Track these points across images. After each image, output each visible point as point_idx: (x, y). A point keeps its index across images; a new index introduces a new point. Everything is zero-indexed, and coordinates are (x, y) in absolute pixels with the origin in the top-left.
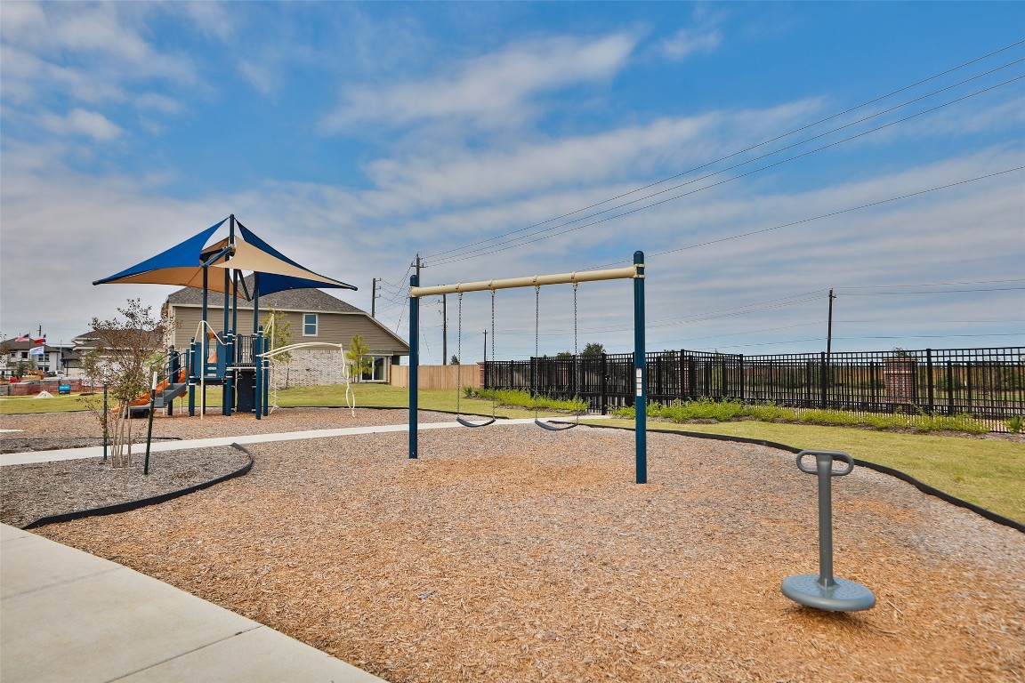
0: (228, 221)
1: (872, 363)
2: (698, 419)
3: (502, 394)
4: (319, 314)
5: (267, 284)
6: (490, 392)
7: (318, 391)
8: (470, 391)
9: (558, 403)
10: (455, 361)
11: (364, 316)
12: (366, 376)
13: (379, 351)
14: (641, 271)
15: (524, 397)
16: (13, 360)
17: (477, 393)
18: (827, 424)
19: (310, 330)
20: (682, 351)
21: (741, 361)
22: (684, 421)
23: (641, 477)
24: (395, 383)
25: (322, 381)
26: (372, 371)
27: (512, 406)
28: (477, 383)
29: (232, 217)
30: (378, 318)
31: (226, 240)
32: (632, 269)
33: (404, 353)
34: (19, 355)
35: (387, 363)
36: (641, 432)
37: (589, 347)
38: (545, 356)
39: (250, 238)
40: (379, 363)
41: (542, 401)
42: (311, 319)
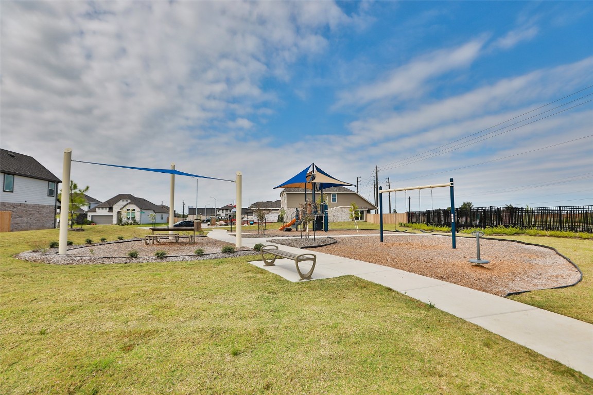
0: (312, 166)
1: (571, 211)
2: (496, 234)
3: (415, 225)
4: (338, 194)
5: (324, 186)
6: (410, 224)
7: (340, 224)
8: (401, 224)
9: (438, 228)
10: (395, 212)
11: (355, 194)
12: (357, 218)
13: (362, 208)
14: (452, 184)
15: (424, 226)
16: (227, 213)
17: (404, 225)
18: (560, 237)
19: (334, 200)
20: (491, 207)
21: (522, 210)
22: (490, 235)
23: (454, 247)
24: (369, 221)
25: (339, 220)
26: (360, 216)
27: (418, 229)
28: (405, 221)
29: (313, 164)
30: (360, 194)
31: (311, 172)
32: (449, 183)
33: (372, 209)
34: (229, 211)
35: (365, 213)
36: (454, 236)
37: (464, 204)
38: (440, 209)
39: (319, 170)
40: (362, 212)
41: (431, 227)
42: (334, 196)
